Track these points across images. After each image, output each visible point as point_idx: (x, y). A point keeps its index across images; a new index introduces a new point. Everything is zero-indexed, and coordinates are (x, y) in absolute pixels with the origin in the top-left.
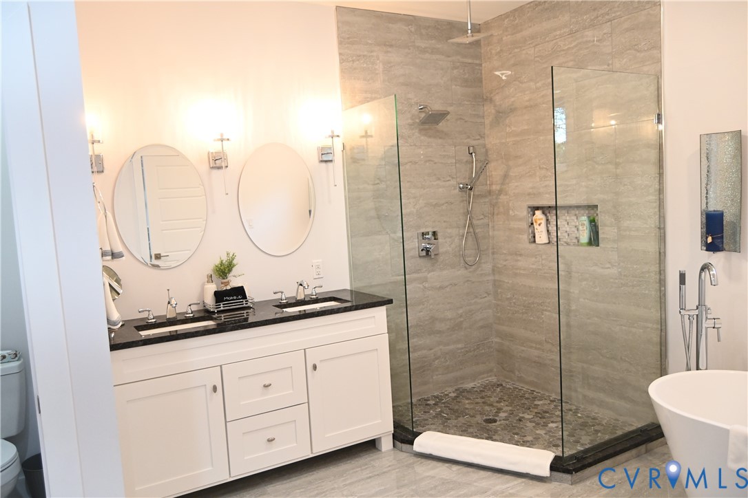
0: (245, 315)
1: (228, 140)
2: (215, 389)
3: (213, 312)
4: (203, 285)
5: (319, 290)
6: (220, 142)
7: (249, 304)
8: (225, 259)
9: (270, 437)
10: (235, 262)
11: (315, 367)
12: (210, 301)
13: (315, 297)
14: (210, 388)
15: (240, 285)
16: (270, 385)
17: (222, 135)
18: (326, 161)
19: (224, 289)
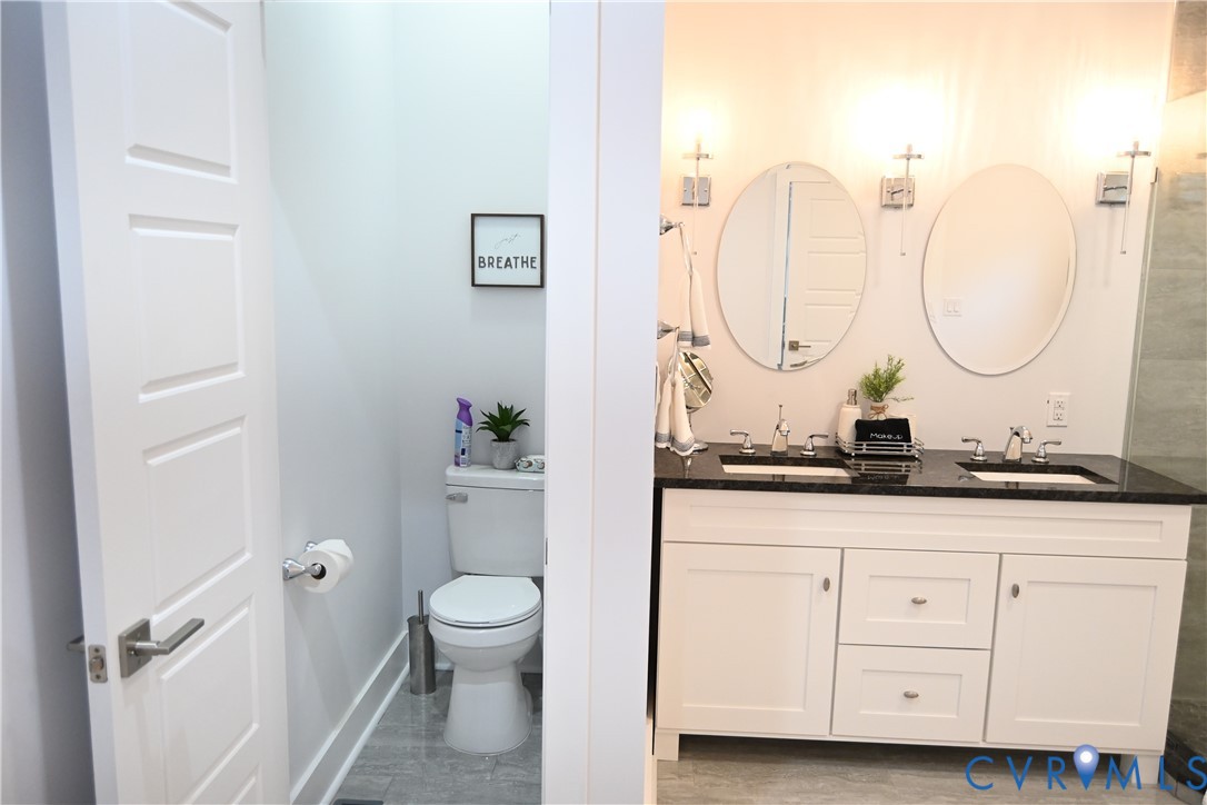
0: (903, 469)
1: (920, 157)
2: (826, 585)
3: (849, 456)
4: (840, 406)
5: (1051, 449)
6: (905, 161)
7: (914, 452)
8: (883, 367)
9: (912, 690)
10: (900, 375)
11: (1016, 591)
12: (847, 435)
13: (1042, 460)
14: (819, 582)
15: (903, 416)
16: (925, 601)
17: (909, 148)
18: (1112, 203)
19: (875, 418)
